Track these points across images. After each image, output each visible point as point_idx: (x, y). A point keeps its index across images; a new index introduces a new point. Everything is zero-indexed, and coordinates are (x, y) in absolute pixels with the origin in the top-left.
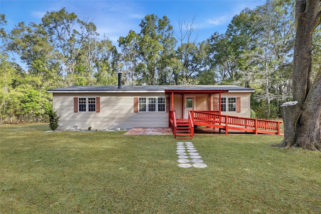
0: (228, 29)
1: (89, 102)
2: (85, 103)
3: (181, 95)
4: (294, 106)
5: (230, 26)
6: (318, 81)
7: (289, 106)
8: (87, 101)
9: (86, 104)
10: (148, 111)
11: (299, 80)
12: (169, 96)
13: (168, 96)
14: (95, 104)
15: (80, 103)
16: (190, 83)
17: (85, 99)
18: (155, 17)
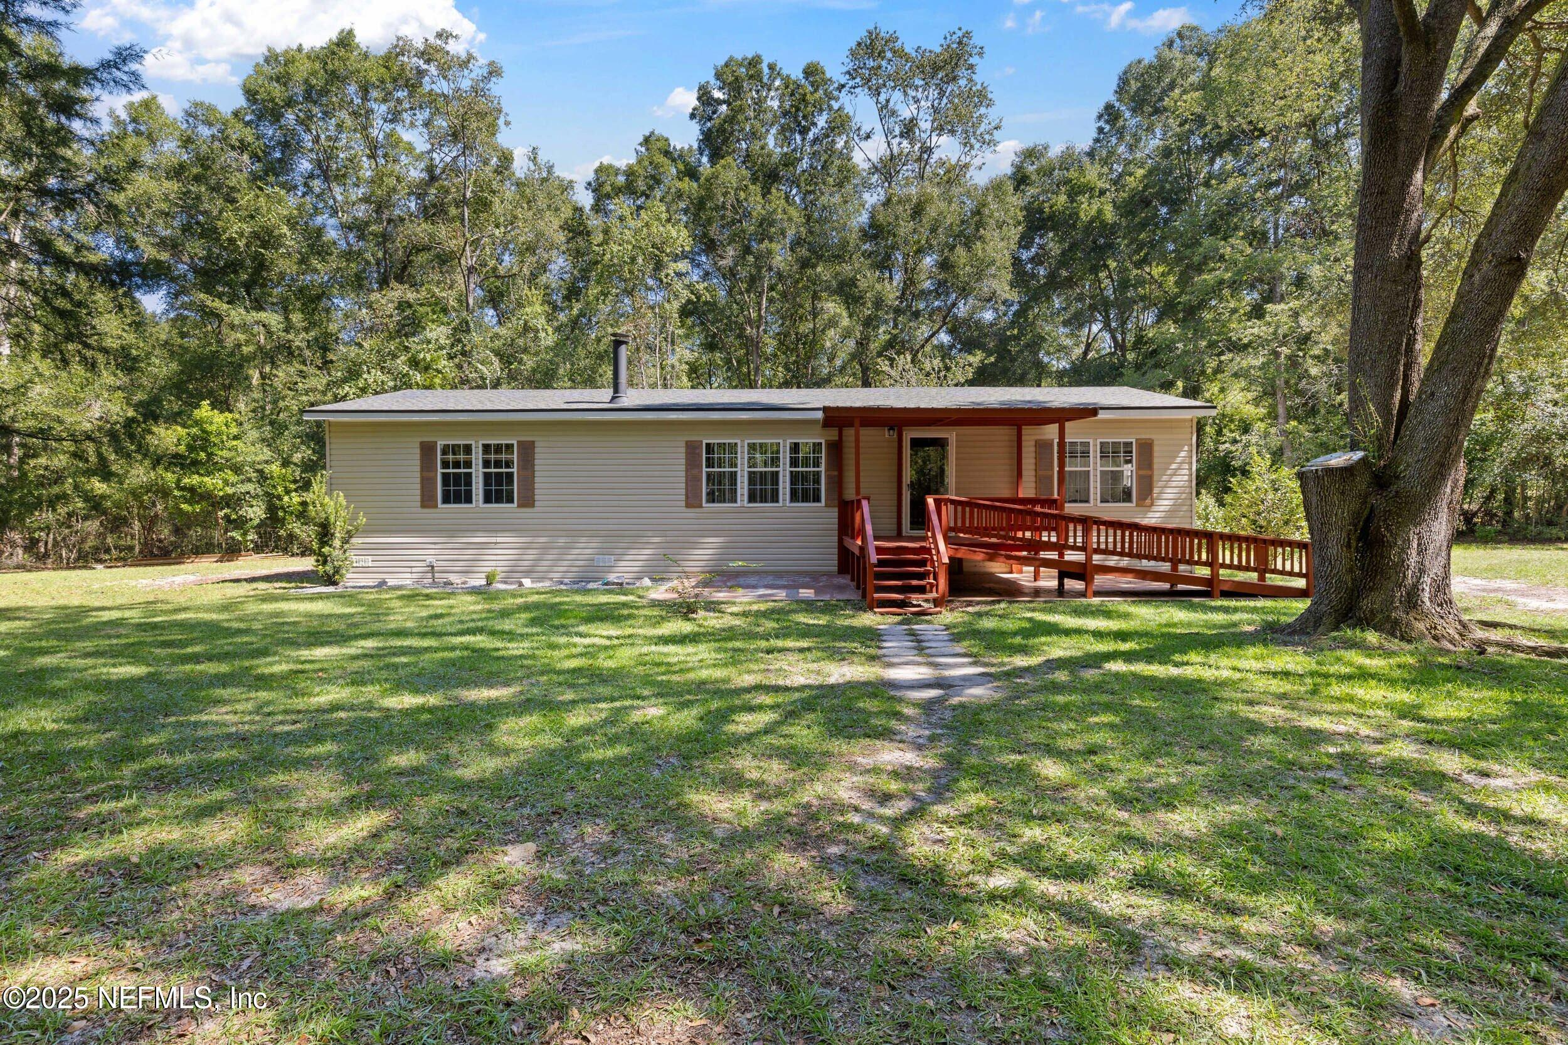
0: (1100, 130)
1: (486, 464)
2: (468, 464)
3: (891, 428)
4: (1347, 472)
5: (1110, 114)
6: (1439, 370)
7: (1329, 471)
8: (477, 457)
9: (473, 470)
10: (746, 504)
11: (1373, 368)
12: (840, 435)
13: (833, 434)
14: (515, 470)
15: (445, 465)
16: (928, 374)
17: (468, 449)
18: (766, 70)
